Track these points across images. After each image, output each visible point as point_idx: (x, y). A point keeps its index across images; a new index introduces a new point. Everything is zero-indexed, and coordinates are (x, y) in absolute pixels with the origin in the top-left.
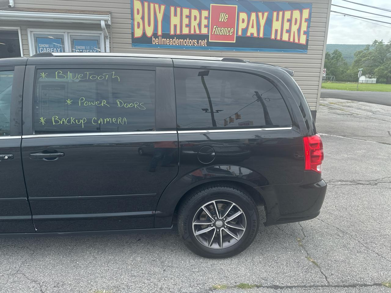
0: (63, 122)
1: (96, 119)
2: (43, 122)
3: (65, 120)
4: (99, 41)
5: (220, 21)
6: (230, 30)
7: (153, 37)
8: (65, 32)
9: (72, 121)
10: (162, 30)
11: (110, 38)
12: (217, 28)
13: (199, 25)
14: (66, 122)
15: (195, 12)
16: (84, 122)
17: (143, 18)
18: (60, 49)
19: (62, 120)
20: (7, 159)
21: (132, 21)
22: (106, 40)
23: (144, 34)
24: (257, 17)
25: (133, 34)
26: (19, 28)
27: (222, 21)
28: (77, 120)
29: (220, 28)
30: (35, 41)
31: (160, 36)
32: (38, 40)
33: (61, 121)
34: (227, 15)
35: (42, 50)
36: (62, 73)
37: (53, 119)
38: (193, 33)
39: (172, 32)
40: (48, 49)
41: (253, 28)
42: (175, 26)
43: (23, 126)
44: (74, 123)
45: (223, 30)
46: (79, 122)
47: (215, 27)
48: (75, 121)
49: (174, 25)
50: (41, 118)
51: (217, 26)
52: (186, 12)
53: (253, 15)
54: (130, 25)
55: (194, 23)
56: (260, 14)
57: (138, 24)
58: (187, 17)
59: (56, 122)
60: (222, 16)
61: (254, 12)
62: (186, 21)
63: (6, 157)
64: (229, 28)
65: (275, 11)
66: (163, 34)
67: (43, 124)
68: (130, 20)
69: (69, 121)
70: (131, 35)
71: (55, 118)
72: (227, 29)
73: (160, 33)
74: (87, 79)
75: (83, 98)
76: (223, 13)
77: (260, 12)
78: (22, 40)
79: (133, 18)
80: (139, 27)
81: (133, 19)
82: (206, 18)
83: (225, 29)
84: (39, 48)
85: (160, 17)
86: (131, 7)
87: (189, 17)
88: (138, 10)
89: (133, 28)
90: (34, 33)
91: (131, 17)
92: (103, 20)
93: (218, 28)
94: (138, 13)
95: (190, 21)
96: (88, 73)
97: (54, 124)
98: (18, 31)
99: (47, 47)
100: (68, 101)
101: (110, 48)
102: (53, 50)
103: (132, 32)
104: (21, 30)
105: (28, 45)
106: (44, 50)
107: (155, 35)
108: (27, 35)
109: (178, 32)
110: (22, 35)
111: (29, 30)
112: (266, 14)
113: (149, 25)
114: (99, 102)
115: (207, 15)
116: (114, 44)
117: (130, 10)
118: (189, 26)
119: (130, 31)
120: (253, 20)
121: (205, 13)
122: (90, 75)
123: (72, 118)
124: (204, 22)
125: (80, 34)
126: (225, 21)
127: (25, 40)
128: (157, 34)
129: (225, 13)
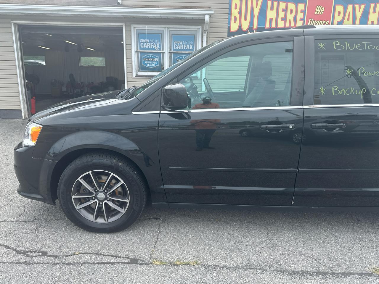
0: (343, 92)
1: (375, 90)
2: (323, 92)
3: (344, 91)
4: (196, 35)
5: (316, 14)
6: (325, 23)
7: (248, 31)
8: (165, 28)
9: (351, 91)
10: (258, 24)
11: (207, 32)
12: (312, 21)
13: (295, 18)
14: (345, 92)
15: (291, 6)
16: (363, 92)
17: (240, 13)
18: (159, 44)
19: (342, 91)
20: (292, 128)
21: (229, 15)
22: (204, 35)
23: (240, 28)
24: (354, 9)
25: (229, 28)
26: (124, 24)
27: (318, 14)
28: (356, 91)
29: (315, 21)
30: (137, 37)
31: (255, 30)
32: (140, 35)
33: (340, 91)
34: (323, 8)
35: (142, 45)
36: (339, 43)
37: (333, 89)
38: (288, 26)
39: (268, 26)
40: (149, 44)
41: (349, 20)
42: (271, 20)
43: (304, 96)
44: (353, 93)
45: (318, 23)
46: (358, 92)
47: (311, 20)
48: (354, 91)
49: (270, 18)
50: (321, 88)
51: (313, 19)
52: (282, 5)
53: (350, 8)
54: (227, 19)
55: (290, 17)
56: (357, 7)
57: (235, 18)
58: (283, 10)
59: (336, 92)
60: (318, 9)
61: (350, 4)
62: (282, 15)
63: (291, 127)
64: (325, 21)
65: (372, 3)
66: (258, 28)
67: (323, 93)
68: (227, 15)
69: (349, 92)
70: (227, 29)
71: (335, 88)
72: (322, 21)
73: (255, 27)
74: (365, 49)
75: (363, 68)
76: (319, 6)
77: (357, 4)
78: (126, 35)
79: (231, 12)
80: (235, 21)
81: (230, 14)
82: (302, 11)
83: (320, 21)
84: (140, 43)
85: (256, 11)
86: (229, 2)
87: (285, 10)
88: (236, 5)
89: (229, 23)
90: (137, 28)
91: (229, 11)
92: (207, 14)
93: (314, 21)
94: (236, 8)
95: (286, 15)
96: (365, 43)
97: (333, 94)
98: (123, 27)
99: (147, 42)
100: (348, 71)
101: (207, 42)
102: (153, 44)
103: (228, 26)
104: (126, 26)
105: (131, 40)
106: (144, 45)
107: (251, 29)
108: (130, 30)
109: (273, 26)
110: (126, 30)
111: (133, 26)
112: (363, 6)
113: (246, 19)
114: (378, 73)
115: (303, 9)
116: (210, 38)
117: (228, 5)
118: (284, 19)
119: (226, 25)
120: (349, 12)
121: (301, 7)
122: (367, 45)
123: (351, 88)
124: (300, 15)
125: (178, 29)
126: (321, 14)
127: (129, 35)
128: (252, 28)
129: (321, 6)
